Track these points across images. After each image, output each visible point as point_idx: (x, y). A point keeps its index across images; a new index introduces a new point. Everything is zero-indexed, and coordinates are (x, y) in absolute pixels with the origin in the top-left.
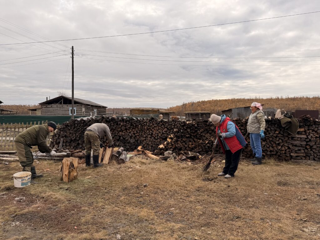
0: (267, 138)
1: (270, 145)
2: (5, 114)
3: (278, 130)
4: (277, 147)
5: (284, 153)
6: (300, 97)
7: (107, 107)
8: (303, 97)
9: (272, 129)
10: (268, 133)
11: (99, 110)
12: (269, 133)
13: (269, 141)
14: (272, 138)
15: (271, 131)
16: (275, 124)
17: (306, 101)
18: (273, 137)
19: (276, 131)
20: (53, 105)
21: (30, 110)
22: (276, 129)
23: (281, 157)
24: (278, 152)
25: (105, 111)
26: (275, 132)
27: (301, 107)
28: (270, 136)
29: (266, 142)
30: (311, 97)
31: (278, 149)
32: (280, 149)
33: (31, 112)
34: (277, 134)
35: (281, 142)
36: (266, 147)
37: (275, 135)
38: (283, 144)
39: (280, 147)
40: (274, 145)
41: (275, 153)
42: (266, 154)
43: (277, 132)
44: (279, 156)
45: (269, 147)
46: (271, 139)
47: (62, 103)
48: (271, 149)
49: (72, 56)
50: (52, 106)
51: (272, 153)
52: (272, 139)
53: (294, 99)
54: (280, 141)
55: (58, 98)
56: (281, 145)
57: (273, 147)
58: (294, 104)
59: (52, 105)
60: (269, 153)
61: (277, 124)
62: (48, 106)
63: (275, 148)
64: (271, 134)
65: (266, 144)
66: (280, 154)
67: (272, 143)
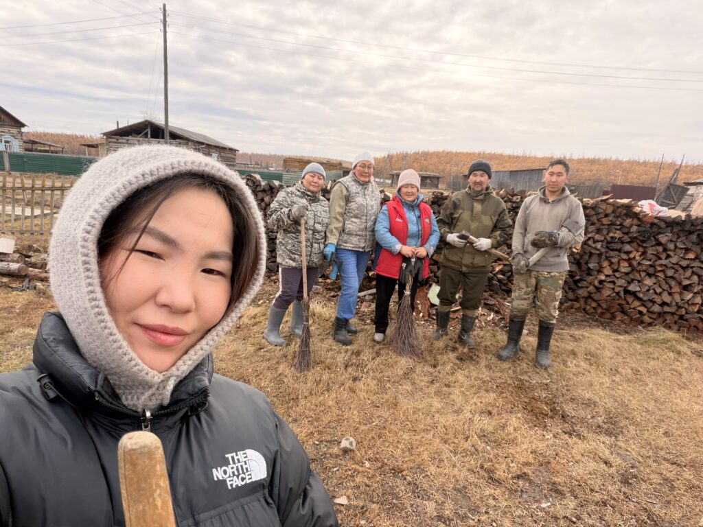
0: (659, 269)
1: (666, 287)
2: (41, 151)
3: (697, 249)
4: (681, 294)
5: (696, 310)
6: (604, 158)
7: (238, 151)
8: (611, 158)
9: (680, 245)
10: (664, 256)
11: (222, 154)
12: (668, 256)
13: (663, 276)
14: (673, 271)
15: (674, 250)
16: (691, 233)
17: (614, 166)
18: (676, 267)
19: (687, 250)
20: (130, 138)
21: (85, 145)
22: (689, 246)
23: (686, 320)
24: (682, 307)
25: (235, 159)
26: (685, 254)
27: (604, 178)
28: (670, 265)
29: (653, 280)
30: (624, 160)
31: (682, 300)
32: (688, 301)
33: (87, 148)
34: (691, 259)
35: (697, 282)
36: (652, 291)
37: (684, 263)
38: (701, 287)
39: (690, 295)
40: (676, 289)
41: (673, 310)
42: (648, 311)
43: (691, 256)
44: (681, 317)
45: (660, 294)
46: (670, 273)
47: (149, 136)
48: (667, 298)
49: (162, 28)
50: (128, 140)
51: (666, 309)
52: (675, 273)
53: (593, 162)
54: (695, 278)
55: (139, 124)
56: (695, 291)
57: (670, 294)
58: (591, 171)
59: (127, 138)
60: (656, 308)
61: (696, 234)
62: (120, 141)
63: (677, 298)
64: (674, 260)
65: (655, 284)
66: (686, 313)
67: (673, 283)
